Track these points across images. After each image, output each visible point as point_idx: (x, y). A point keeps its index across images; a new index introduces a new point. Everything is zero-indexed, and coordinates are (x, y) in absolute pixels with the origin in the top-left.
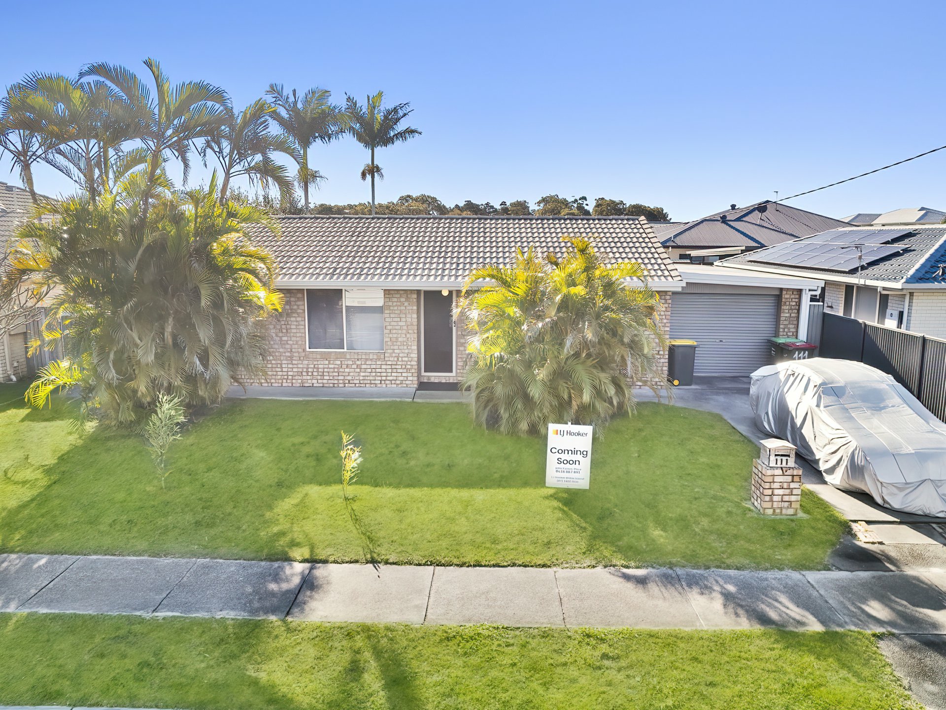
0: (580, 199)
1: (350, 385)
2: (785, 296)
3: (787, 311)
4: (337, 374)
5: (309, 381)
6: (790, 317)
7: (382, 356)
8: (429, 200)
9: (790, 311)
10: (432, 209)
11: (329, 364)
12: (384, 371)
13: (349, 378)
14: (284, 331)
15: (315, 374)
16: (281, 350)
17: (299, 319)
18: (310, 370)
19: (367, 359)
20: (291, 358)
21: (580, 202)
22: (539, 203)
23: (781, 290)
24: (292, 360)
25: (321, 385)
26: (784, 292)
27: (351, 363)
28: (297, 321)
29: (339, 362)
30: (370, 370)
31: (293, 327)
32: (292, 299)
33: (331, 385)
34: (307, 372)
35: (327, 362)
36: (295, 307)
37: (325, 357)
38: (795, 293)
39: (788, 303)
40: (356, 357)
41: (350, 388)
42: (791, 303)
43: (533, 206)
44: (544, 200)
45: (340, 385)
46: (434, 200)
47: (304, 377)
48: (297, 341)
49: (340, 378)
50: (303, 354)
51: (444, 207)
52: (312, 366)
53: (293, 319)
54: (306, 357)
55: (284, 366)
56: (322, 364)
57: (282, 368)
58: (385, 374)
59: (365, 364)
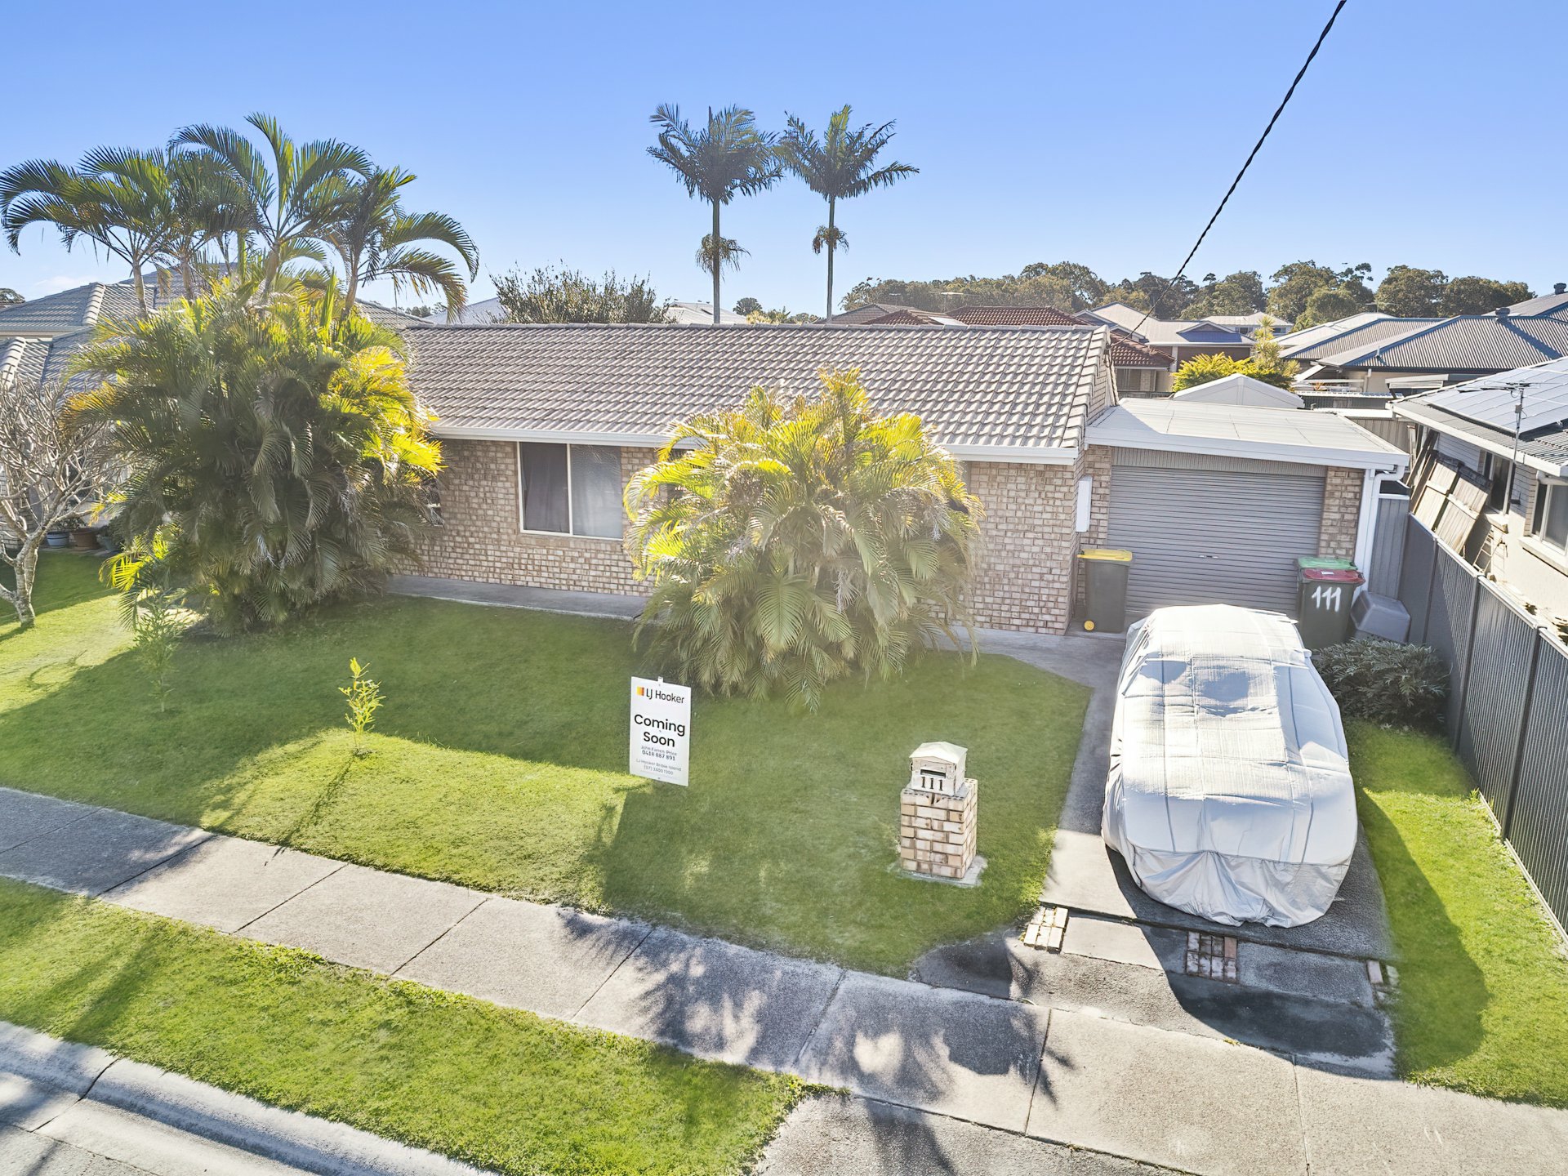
0: (1357, 269)
1: (577, 588)
2: (1333, 480)
3: (1335, 509)
4: (557, 570)
5: (523, 578)
6: (1342, 519)
7: (618, 548)
8: (1077, 272)
9: (1342, 510)
10: (1080, 287)
11: (548, 554)
12: (621, 570)
13: (575, 577)
14: (489, 501)
15: (530, 567)
16: (486, 529)
17: (508, 484)
18: (523, 561)
19: (598, 551)
20: (499, 541)
21: (1358, 273)
22: (1277, 275)
23: (1327, 468)
24: (499, 545)
25: (538, 585)
26: (1331, 474)
27: (576, 554)
28: (505, 488)
29: (561, 553)
30: (602, 568)
31: (501, 496)
32: (499, 455)
33: (551, 586)
34: (520, 564)
35: (545, 551)
36: (503, 467)
37: (543, 543)
38: (1352, 475)
39: (1337, 494)
40: (583, 546)
41: (574, 593)
42: (1345, 495)
43: (1267, 283)
44: (1286, 271)
45: (564, 588)
46: (1086, 271)
47: (517, 572)
48: (506, 518)
49: (562, 576)
50: (514, 537)
51: (1102, 283)
52: (526, 556)
53: (500, 484)
54: (518, 542)
55: (489, 553)
56: (539, 553)
57: (486, 555)
58: (623, 576)
59: (596, 558)
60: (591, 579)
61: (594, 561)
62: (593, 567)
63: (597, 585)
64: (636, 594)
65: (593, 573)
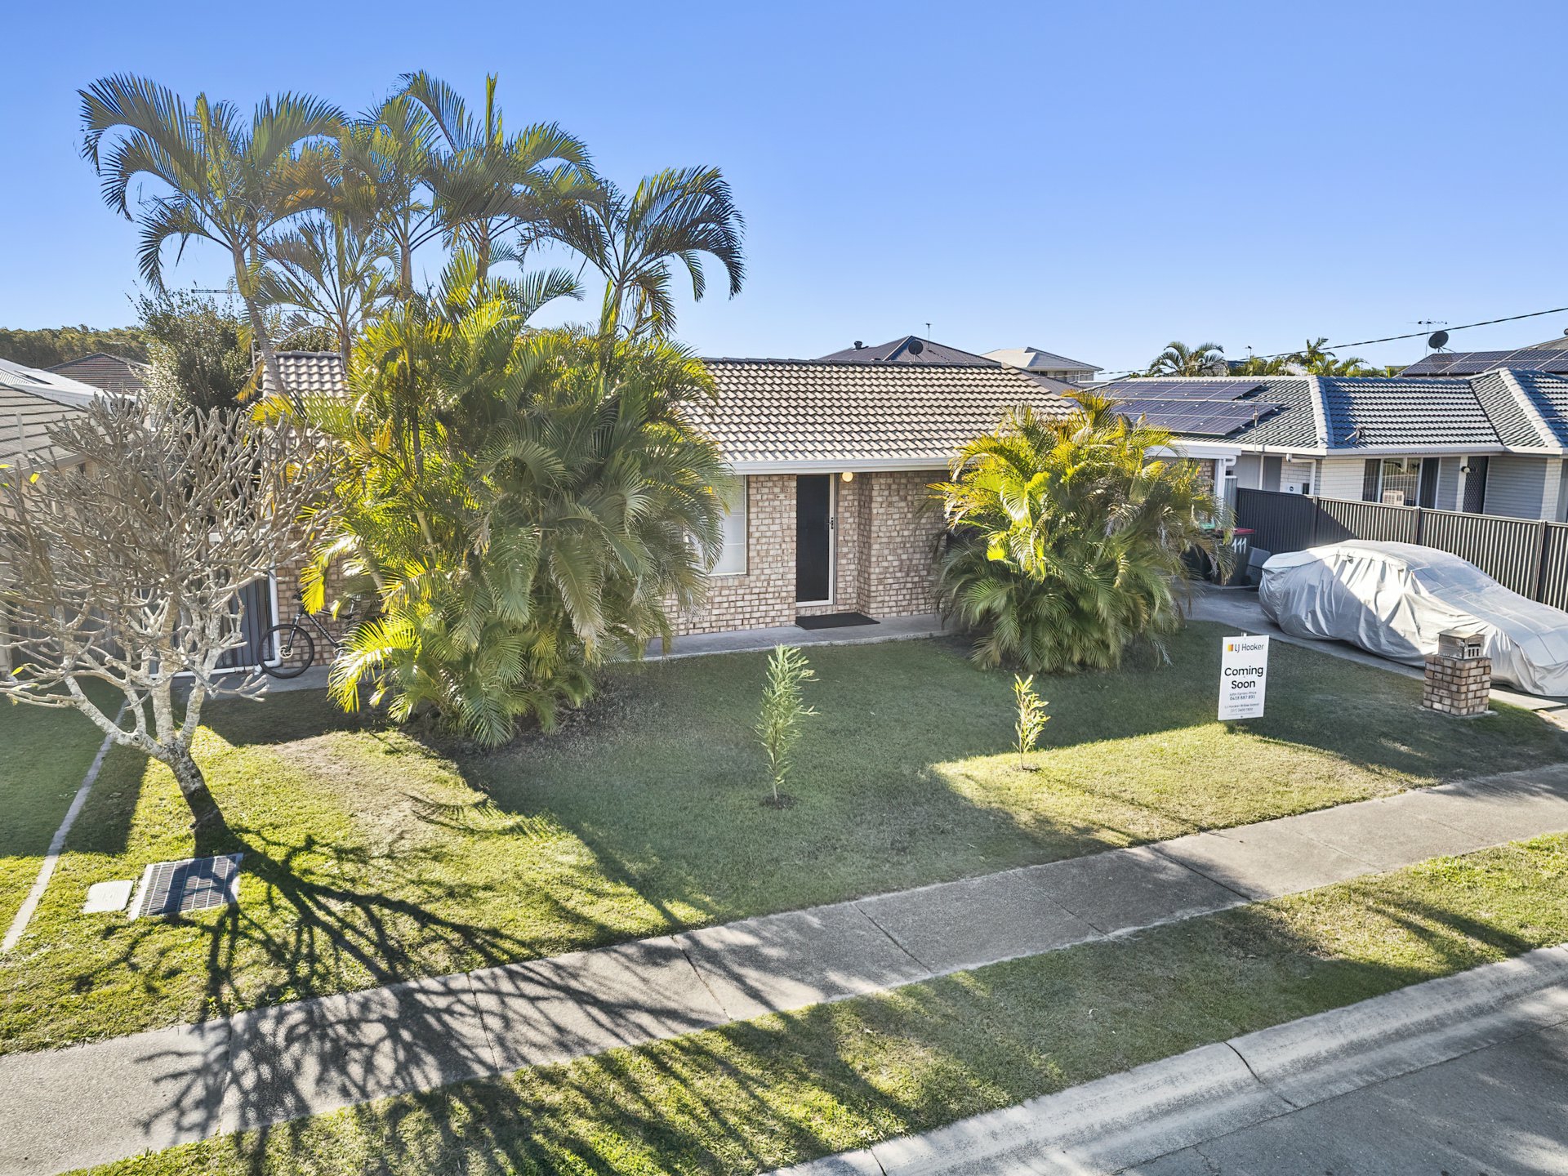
7: (746, 581)
12: (747, 603)
13: (695, 620)
19: (722, 588)
30: (726, 605)
45: (681, 633)
58: (749, 609)
59: (720, 595)
60: (714, 618)
61: (717, 600)
62: (716, 606)
63: (720, 624)
64: (763, 626)
65: (715, 612)
